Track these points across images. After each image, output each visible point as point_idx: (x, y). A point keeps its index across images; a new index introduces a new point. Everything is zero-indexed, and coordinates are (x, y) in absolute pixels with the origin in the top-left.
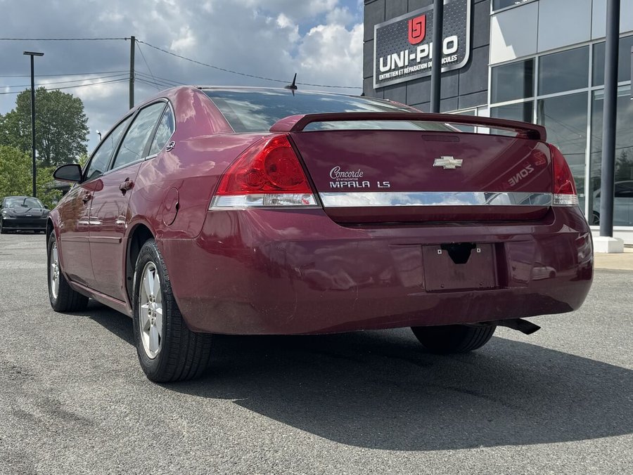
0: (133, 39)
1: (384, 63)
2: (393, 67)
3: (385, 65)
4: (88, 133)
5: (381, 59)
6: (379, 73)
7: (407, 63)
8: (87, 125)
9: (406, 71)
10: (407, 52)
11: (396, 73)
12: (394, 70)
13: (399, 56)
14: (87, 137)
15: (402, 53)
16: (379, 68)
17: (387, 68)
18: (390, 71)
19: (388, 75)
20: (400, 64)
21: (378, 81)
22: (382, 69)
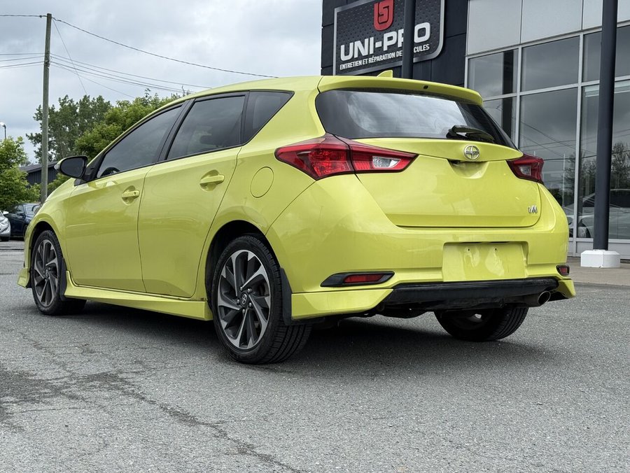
21: (339, 72)
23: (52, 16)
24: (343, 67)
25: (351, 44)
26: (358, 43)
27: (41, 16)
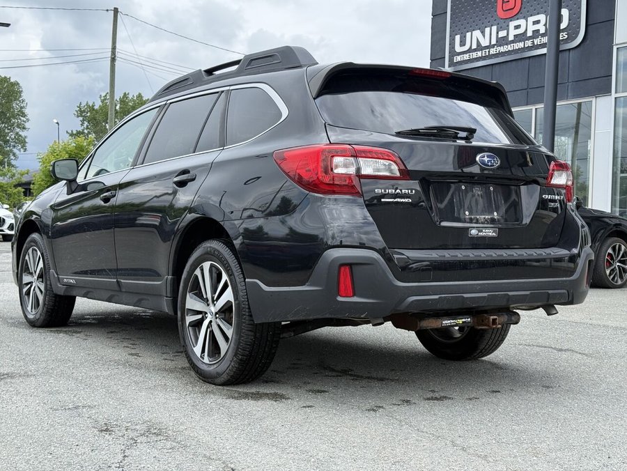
0: (116, 11)
1: (461, 42)
2: (474, 46)
3: (463, 43)
4: (28, 120)
5: (458, 38)
6: (453, 53)
7: (494, 42)
8: (26, 111)
9: (493, 51)
10: (494, 28)
11: (479, 54)
12: (475, 50)
13: (483, 33)
14: (27, 125)
15: (487, 30)
16: (454, 48)
17: (466, 48)
18: (470, 50)
19: (466, 57)
20: (485, 43)
21: (452, 64)
22: (458, 49)
23: (119, 10)
24: (459, 58)
25: (468, 35)
26: (477, 33)
27: (107, 10)
